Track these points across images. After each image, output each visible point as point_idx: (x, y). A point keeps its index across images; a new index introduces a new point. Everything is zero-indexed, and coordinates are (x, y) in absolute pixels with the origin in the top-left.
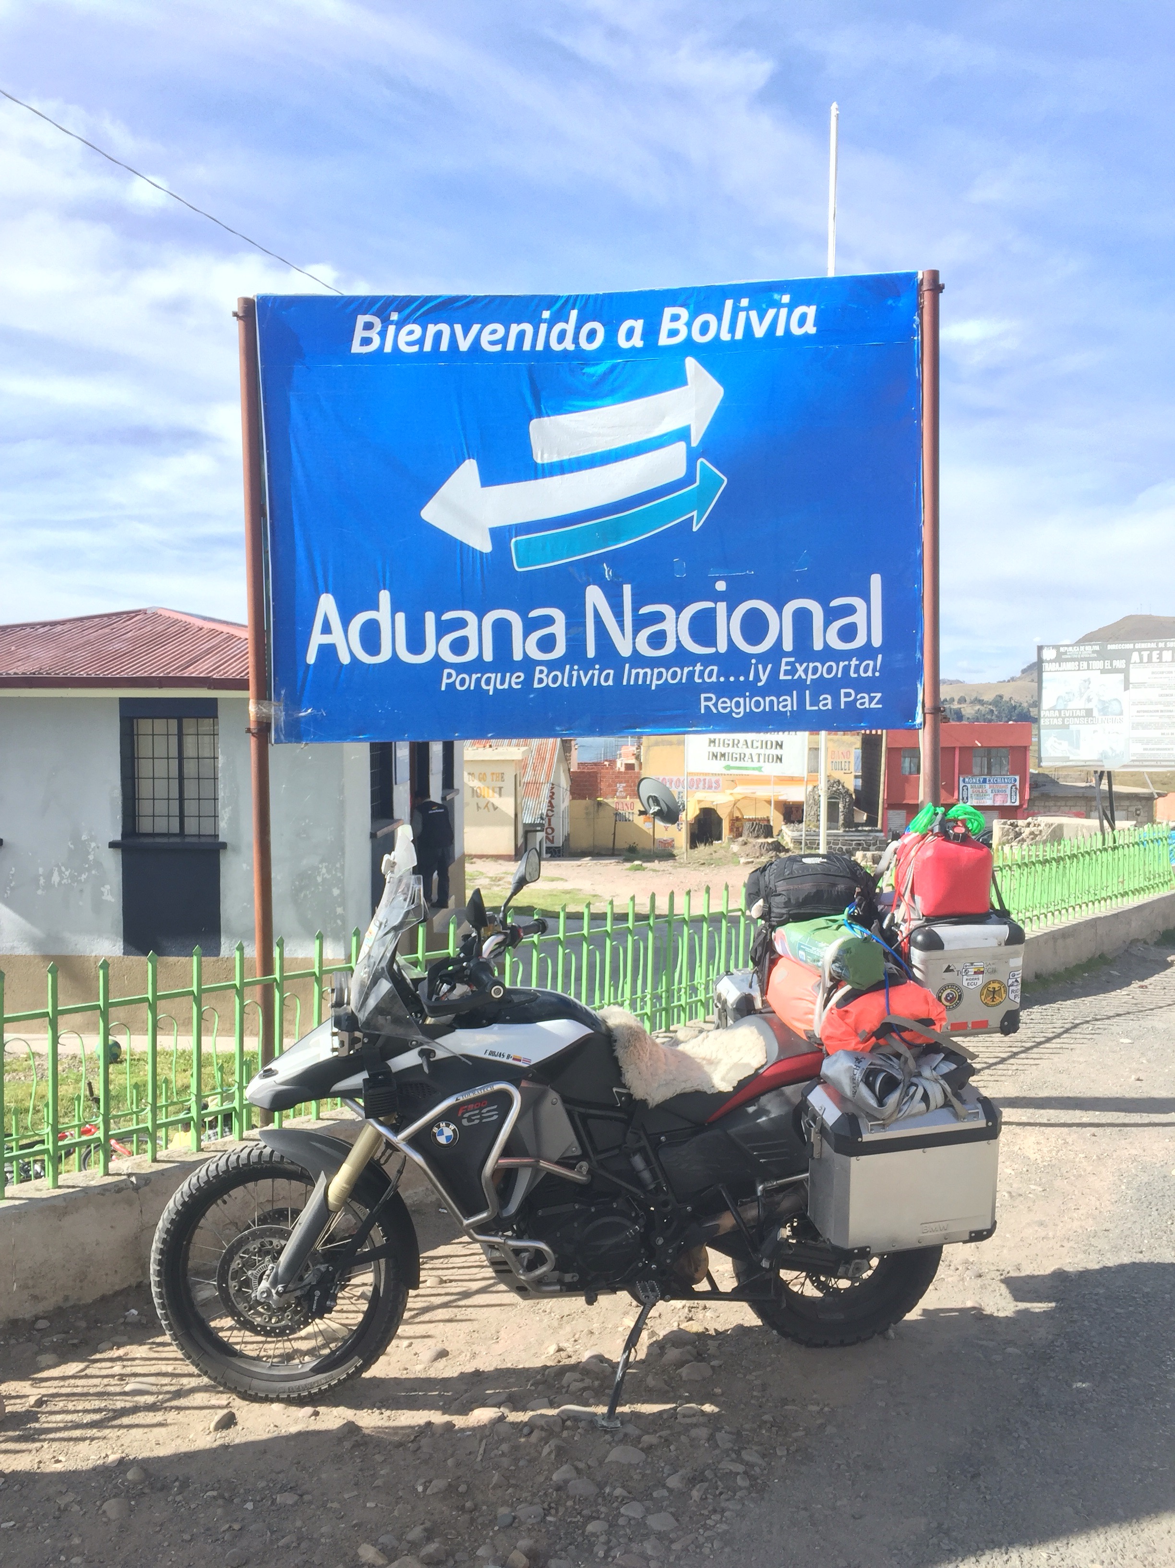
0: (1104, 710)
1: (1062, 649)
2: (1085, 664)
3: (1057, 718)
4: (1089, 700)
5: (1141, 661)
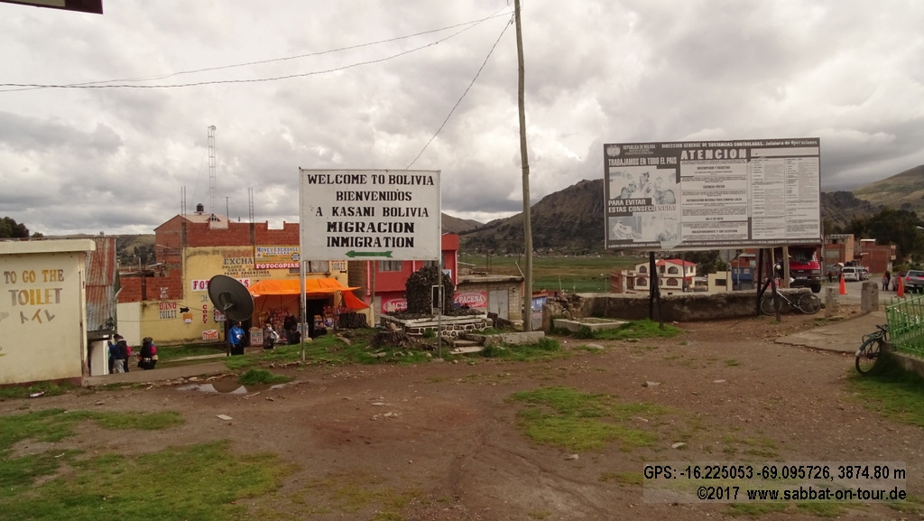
0: (660, 199)
1: (625, 147)
2: (644, 160)
3: (622, 206)
4: (648, 191)
5: (689, 159)
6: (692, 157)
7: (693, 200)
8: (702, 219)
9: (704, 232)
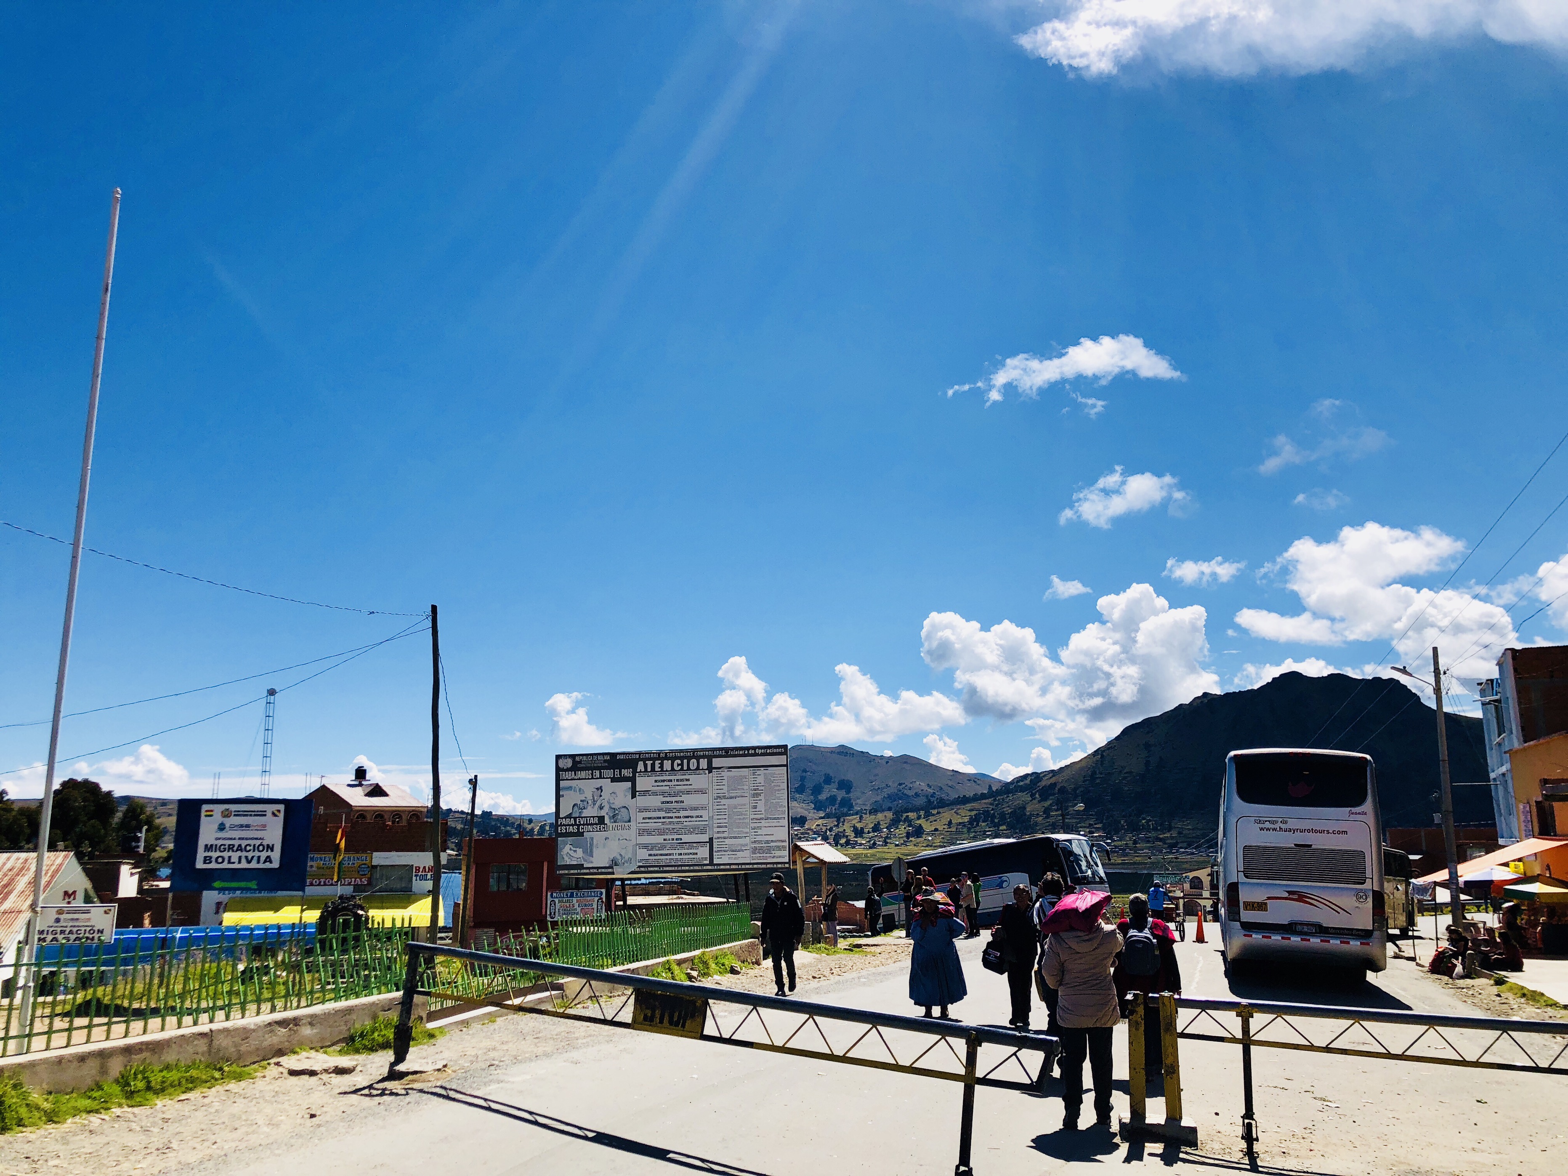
0: (614, 818)
1: (577, 759)
2: (598, 772)
3: (572, 825)
4: (601, 808)
5: (646, 770)
6: (649, 769)
7: (650, 818)
8: (659, 839)
9: (661, 855)
